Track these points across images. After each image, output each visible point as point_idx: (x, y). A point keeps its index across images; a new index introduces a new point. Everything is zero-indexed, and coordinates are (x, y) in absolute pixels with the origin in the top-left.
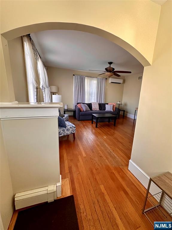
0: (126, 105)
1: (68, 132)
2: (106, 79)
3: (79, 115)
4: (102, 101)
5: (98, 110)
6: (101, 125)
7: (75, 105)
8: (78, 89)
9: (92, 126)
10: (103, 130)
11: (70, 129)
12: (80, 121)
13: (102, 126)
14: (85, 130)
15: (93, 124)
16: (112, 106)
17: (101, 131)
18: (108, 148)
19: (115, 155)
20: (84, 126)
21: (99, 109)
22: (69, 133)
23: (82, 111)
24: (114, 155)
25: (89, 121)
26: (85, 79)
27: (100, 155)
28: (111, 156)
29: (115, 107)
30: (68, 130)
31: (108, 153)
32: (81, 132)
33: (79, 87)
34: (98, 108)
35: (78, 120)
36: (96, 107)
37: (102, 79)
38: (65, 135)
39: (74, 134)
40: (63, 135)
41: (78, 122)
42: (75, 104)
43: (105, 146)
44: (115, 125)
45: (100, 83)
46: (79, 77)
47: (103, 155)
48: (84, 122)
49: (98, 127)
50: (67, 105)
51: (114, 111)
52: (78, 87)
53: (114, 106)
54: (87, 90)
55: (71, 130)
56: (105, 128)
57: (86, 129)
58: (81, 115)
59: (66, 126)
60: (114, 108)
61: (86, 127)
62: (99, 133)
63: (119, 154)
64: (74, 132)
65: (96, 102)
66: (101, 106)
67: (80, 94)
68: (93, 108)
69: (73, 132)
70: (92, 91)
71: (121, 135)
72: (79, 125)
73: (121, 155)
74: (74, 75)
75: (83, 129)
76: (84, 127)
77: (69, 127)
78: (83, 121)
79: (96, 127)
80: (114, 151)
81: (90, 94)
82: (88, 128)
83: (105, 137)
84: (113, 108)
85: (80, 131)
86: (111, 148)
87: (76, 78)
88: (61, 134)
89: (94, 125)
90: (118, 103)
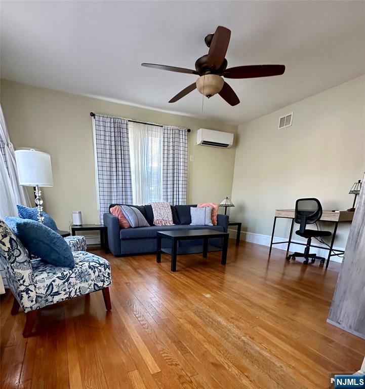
0: (242, 209)
1: (85, 285)
2: (189, 131)
3: (119, 241)
4: (180, 200)
5: (171, 223)
6: (184, 264)
7: (102, 213)
8: (108, 160)
9: (161, 269)
10: (195, 277)
11: (91, 272)
12: (122, 259)
13: (189, 267)
14: (139, 280)
15: (162, 264)
16: (208, 210)
17: (189, 281)
18: (229, 330)
19: (264, 353)
20: (135, 269)
21: (174, 223)
22: (86, 287)
23: (126, 226)
24: (260, 353)
25: (149, 257)
26: (127, 129)
27: (211, 360)
28: (254, 360)
29: (216, 213)
30: (81, 276)
31: (237, 347)
32: (129, 286)
33: (111, 154)
34: (171, 218)
35: (117, 256)
36: (163, 217)
37: (177, 132)
38: (73, 294)
39: (105, 291)
40: (63, 296)
41: (117, 261)
42: (103, 209)
43: (219, 323)
44: (224, 262)
45: (171, 144)
46: (109, 120)
47: (221, 359)
48: (135, 259)
49: (177, 269)
50: (80, 213)
51: (214, 225)
52: (108, 156)
53: (213, 210)
54: (137, 166)
55: (93, 277)
56: (199, 270)
57: (141, 276)
58: (123, 239)
59: (73, 261)
60: (215, 218)
61: (140, 271)
62: (185, 285)
63: (276, 347)
64: (106, 283)
65: (162, 201)
66: (177, 215)
67: (115, 182)
68: (155, 219)
69: (100, 284)
70: (150, 170)
71: (252, 287)
72: (119, 269)
73: (282, 349)
74: (93, 115)
75: (132, 277)
76: (137, 272)
77: (87, 264)
78: (129, 258)
79: (174, 269)
80: (253, 339)
81: (146, 179)
82: (150, 273)
83: (208, 296)
84: (212, 216)
85: (126, 283)
86: (238, 327)
87: (101, 124)
88: (57, 293)
89: (167, 265)
90: (223, 203)
